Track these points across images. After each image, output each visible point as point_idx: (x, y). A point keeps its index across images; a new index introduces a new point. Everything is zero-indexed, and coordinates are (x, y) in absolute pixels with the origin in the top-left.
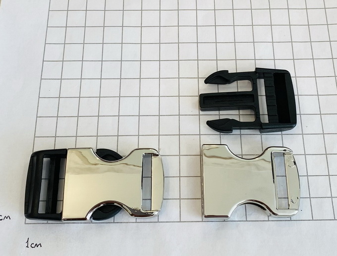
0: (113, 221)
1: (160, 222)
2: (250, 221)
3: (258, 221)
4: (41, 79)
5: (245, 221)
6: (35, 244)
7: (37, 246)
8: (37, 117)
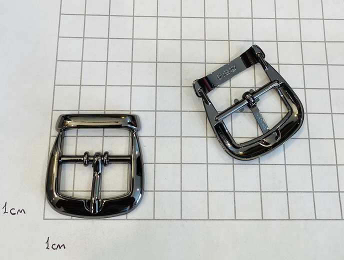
0: (153, 218)
1: (210, 220)
2: (320, 220)
3: (329, 220)
4: (59, 37)
5: (314, 220)
6: (57, 245)
7: (60, 248)
8: (55, 85)
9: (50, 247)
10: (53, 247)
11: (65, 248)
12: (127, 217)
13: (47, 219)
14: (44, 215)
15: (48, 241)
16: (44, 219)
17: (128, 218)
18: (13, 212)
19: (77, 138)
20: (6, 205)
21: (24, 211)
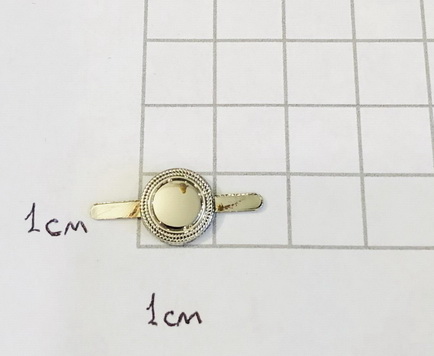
9: (159, 319)
10: (168, 319)
11: (200, 322)
12: (366, 243)
13: (147, 247)
14: (139, 236)
15: (152, 304)
16: (139, 246)
17: (369, 244)
18: (53, 228)
19: (215, 46)
20: (33, 210)
21: (83, 226)
